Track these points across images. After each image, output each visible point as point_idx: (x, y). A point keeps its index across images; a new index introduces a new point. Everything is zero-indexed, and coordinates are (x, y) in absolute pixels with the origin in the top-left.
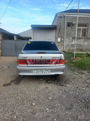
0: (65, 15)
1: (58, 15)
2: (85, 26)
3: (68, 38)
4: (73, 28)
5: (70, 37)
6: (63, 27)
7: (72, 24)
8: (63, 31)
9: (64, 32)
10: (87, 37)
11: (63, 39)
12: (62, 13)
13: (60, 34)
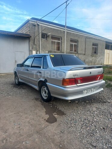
0: (39, 24)
1: (30, 22)
2: (58, 39)
3: (44, 51)
4: (48, 40)
5: (45, 50)
6: (37, 37)
7: (46, 35)
8: (38, 42)
9: (39, 44)
10: (61, 51)
11: (39, 52)
12: (36, 21)
13: (34, 46)
